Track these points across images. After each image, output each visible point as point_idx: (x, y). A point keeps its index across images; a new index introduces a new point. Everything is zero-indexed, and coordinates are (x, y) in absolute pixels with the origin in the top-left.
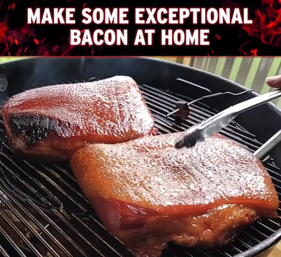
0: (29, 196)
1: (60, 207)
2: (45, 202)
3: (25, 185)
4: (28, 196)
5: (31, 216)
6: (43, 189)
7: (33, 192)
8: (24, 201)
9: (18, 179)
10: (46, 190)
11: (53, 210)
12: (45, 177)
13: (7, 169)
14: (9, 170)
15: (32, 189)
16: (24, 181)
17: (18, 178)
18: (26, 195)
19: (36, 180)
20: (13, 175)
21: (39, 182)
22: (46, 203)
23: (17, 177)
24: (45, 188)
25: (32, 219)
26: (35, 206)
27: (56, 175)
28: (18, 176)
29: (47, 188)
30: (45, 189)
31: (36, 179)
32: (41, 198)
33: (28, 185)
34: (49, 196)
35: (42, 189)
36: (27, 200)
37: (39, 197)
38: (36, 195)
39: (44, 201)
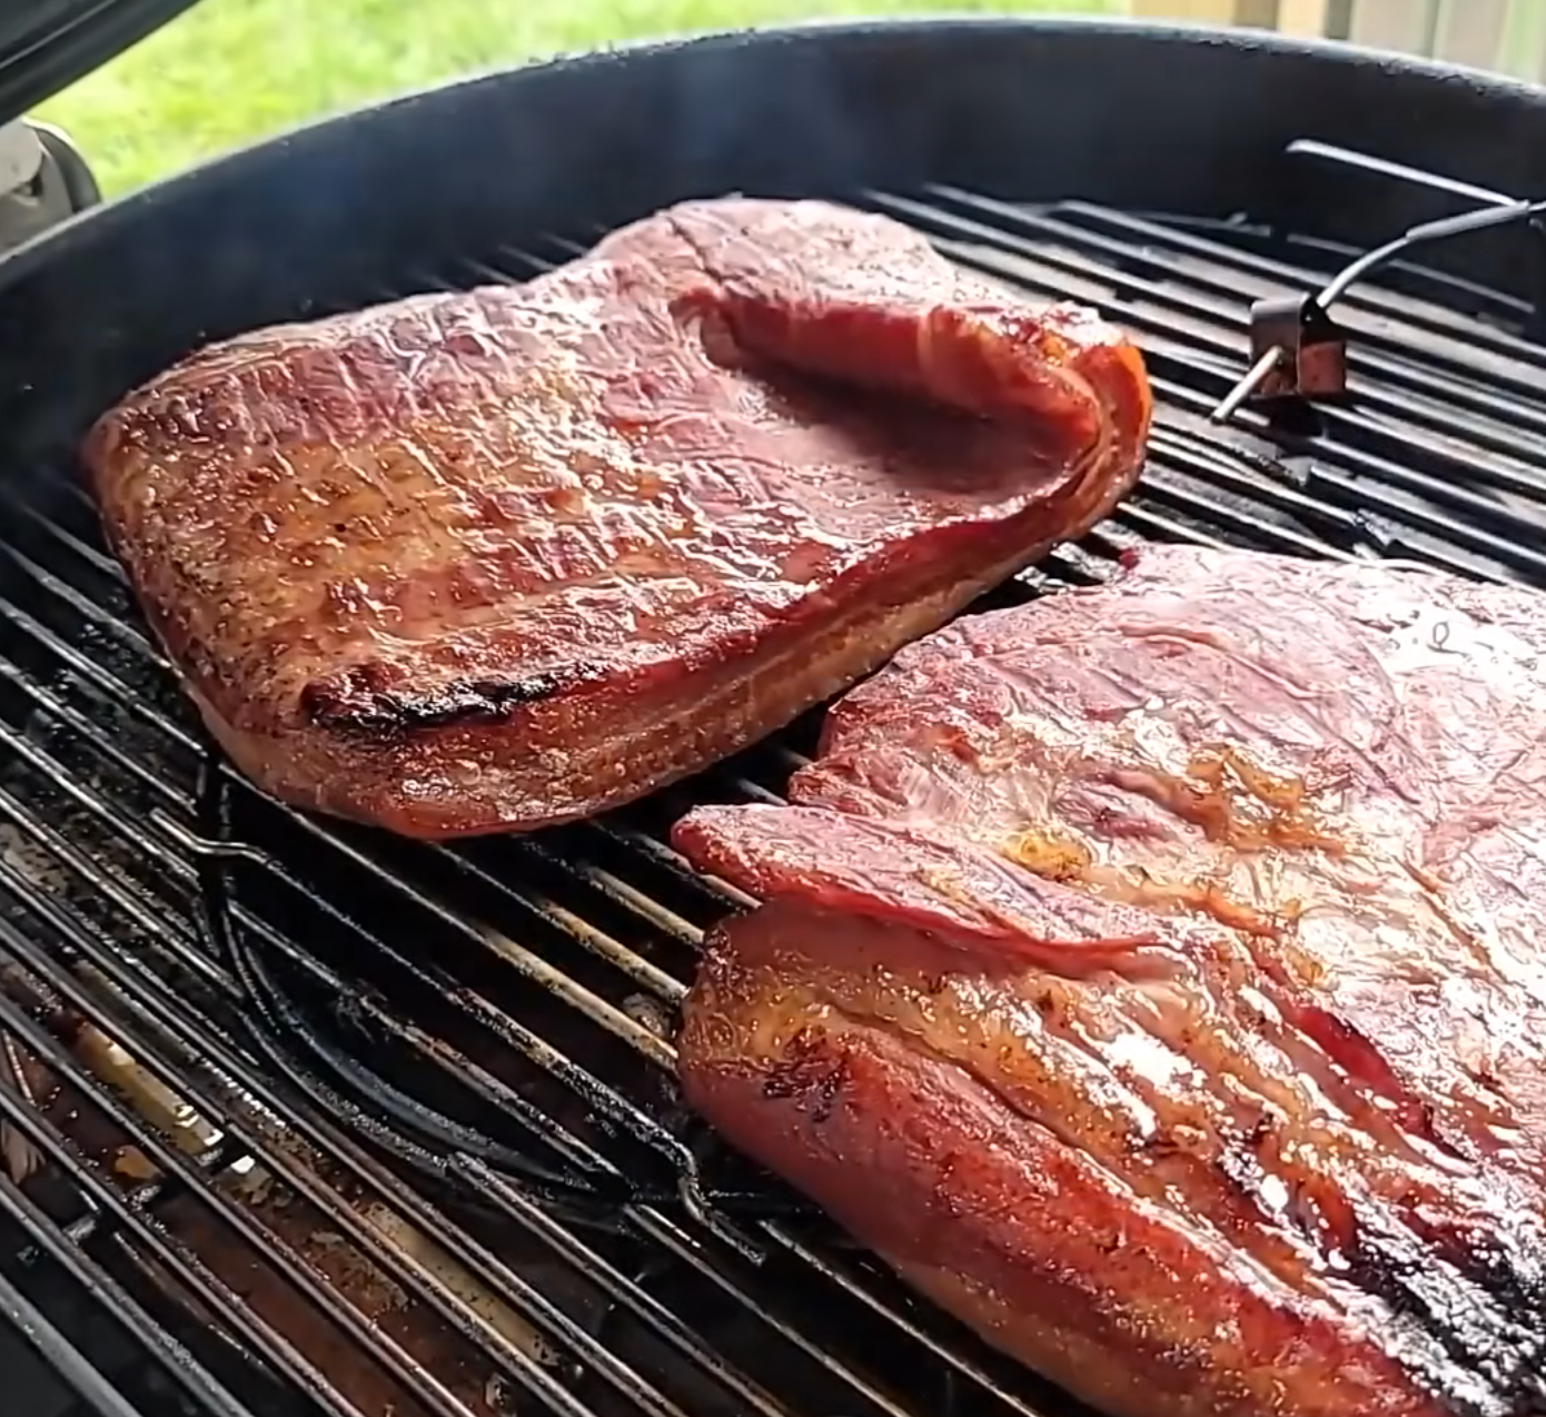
0: (466, 1125)
1: (681, 1181)
2: (579, 1162)
3: (431, 1051)
4: (460, 1130)
5: (503, 1278)
6: (548, 1066)
7: (490, 1097)
8: (441, 1174)
9: (376, 1018)
10: (569, 1073)
11: (643, 1213)
12: (550, 981)
13: (291, 952)
14: (306, 963)
15: (482, 1078)
16: (419, 1032)
17: (375, 1011)
18: (447, 1123)
19: (493, 1010)
20: (333, 993)
21: (516, 1026)
22: (589, 1168)
23: (364, 1002)
24: (558, 1057)
25: (511, 1294)
26: (515, 1205)
27: (616, 958)
28: (369, 1001)
29: (572, 1062)
30: (559, 1065)
31: (494, 1004)
32: (549, 1140)
33: (450, 1051)
34: (598, 1113)
35: (540, 1068)
36: (453, 1164)
37: (533, 1128)
38: (516, 1120)
39: (573, 1157)
